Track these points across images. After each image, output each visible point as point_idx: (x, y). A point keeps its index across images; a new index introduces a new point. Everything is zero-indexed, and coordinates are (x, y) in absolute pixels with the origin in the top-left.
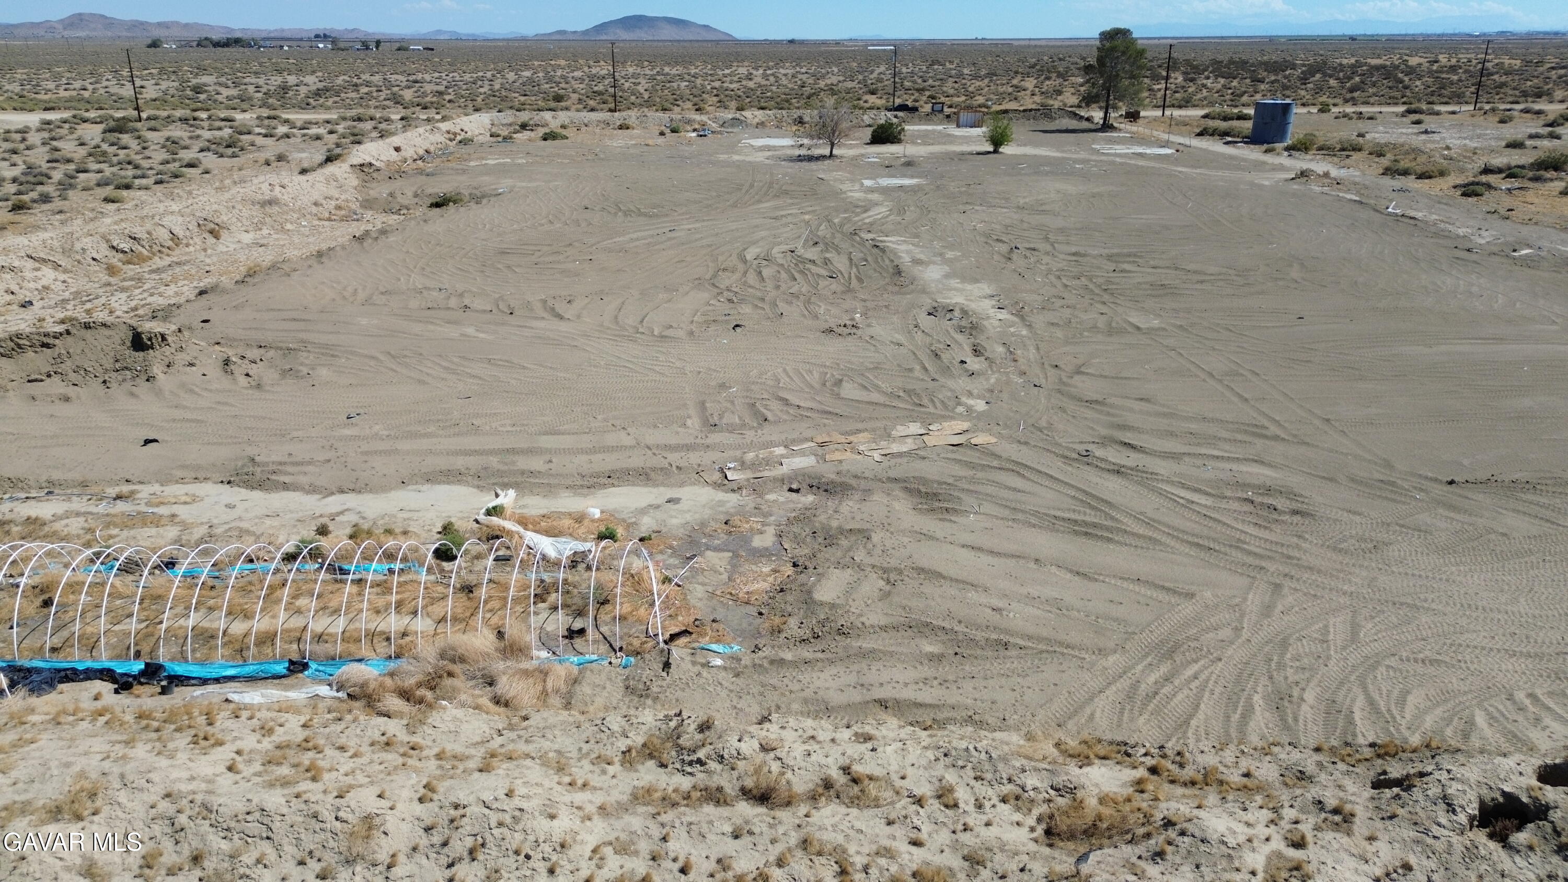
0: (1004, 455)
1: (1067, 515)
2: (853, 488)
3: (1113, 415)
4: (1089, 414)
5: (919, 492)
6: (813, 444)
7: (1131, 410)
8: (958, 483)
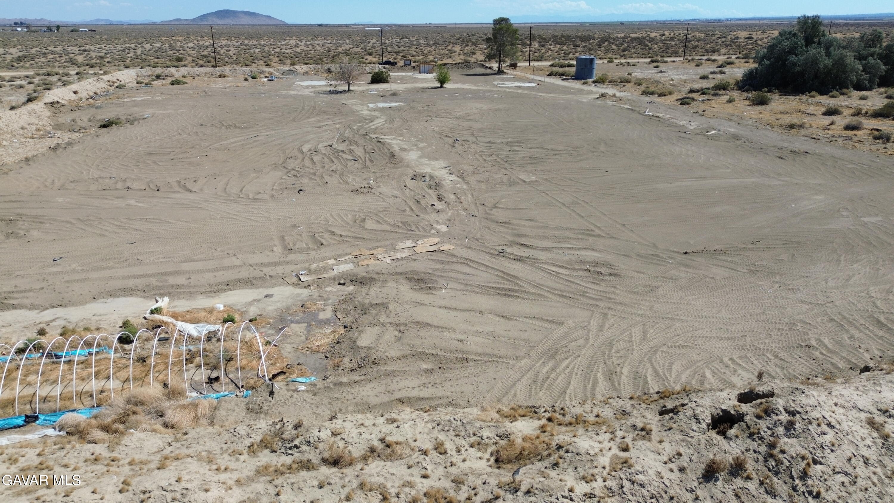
0: (459, 255)
1: (494, 285)
2: (376, 280)
3: (515, 229)
4: (502, 229)
5: (414, 279)
6: (351, 257)
7: (524, 226)
8: (435, 273)
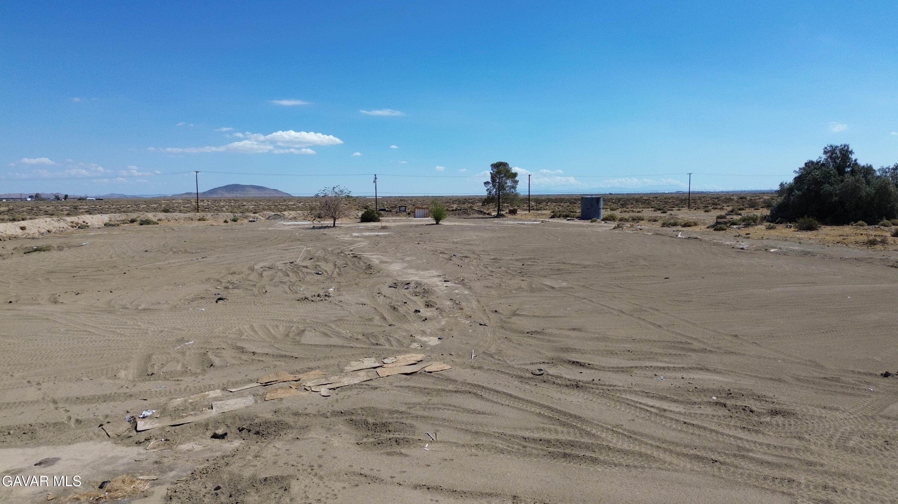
0: (460, 379)
1: (537, 435)
2: (290, 427)
3: (554, 342)
4: (533, 342)
5: (367, 423)
6: (255, 385)
7: (568, 336)
8: (412, 411)
